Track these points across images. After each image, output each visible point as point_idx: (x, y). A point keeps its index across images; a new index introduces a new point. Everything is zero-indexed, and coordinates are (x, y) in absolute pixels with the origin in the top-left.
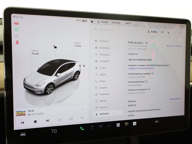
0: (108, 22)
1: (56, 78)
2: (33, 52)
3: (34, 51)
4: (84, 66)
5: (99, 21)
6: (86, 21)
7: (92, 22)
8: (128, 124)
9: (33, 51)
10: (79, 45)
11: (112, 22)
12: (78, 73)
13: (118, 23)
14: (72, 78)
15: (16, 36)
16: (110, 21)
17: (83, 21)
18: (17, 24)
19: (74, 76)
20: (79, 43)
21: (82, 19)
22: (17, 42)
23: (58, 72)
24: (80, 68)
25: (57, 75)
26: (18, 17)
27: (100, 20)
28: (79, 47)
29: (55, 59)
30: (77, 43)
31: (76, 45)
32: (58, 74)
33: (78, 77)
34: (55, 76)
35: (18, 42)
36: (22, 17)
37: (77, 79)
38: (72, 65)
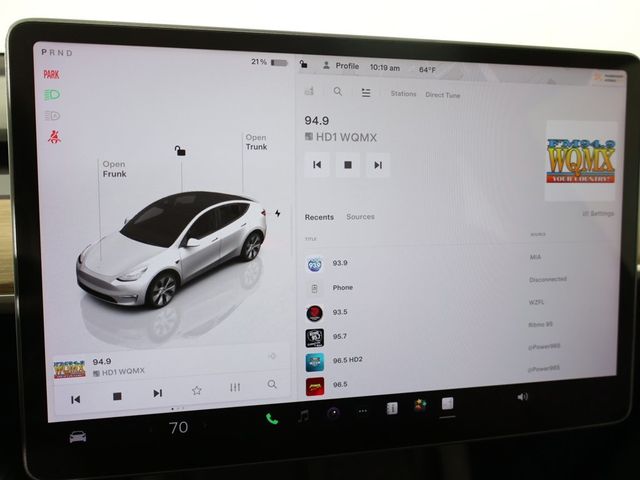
0: (357, 67)
1: (183, 254)
2: (105, 169)
3: (111, 165)
4: (278, 213)
5: (326, 63)
6: (284, 63)
7: (304, 65)
8: (425, 404)
9: (106, 164)
10: (260, 143)
11: (374, 67)
12: (257, 236)
13: (392, 69)
14: (238, 253)
15: (53, 116)
16: (364, 63)
17: (273, 63)
18: (52, 74)
19: (245, 247)
20: (259, 138)
21: (269, 56)
22: (54, 137)
23: (192, 234)
24: (264, 221)
25: (189, 244)
26: (56, 53)
27: (332, 60)
28: (261, 151)
29: (180, 192)
30: (254, 138)
31: (252, 143)
32: (192, 242)
33: (257, 250)
34: (182, 249)
35: (56, 137)
36: (69, 54)
37: (253, 258)
38: (237, 210)
